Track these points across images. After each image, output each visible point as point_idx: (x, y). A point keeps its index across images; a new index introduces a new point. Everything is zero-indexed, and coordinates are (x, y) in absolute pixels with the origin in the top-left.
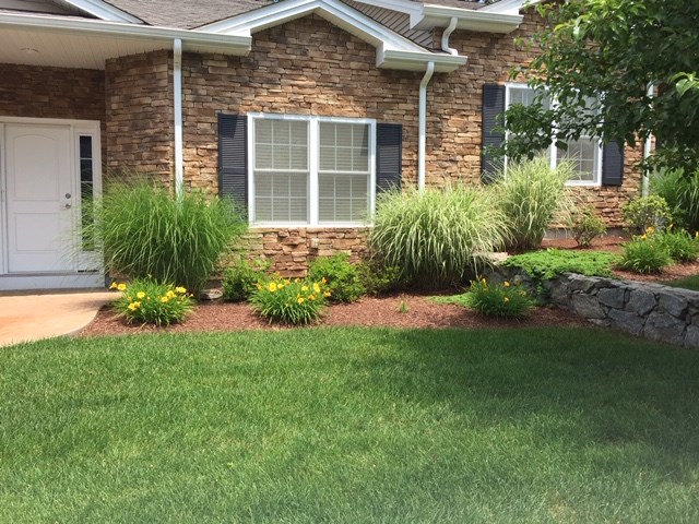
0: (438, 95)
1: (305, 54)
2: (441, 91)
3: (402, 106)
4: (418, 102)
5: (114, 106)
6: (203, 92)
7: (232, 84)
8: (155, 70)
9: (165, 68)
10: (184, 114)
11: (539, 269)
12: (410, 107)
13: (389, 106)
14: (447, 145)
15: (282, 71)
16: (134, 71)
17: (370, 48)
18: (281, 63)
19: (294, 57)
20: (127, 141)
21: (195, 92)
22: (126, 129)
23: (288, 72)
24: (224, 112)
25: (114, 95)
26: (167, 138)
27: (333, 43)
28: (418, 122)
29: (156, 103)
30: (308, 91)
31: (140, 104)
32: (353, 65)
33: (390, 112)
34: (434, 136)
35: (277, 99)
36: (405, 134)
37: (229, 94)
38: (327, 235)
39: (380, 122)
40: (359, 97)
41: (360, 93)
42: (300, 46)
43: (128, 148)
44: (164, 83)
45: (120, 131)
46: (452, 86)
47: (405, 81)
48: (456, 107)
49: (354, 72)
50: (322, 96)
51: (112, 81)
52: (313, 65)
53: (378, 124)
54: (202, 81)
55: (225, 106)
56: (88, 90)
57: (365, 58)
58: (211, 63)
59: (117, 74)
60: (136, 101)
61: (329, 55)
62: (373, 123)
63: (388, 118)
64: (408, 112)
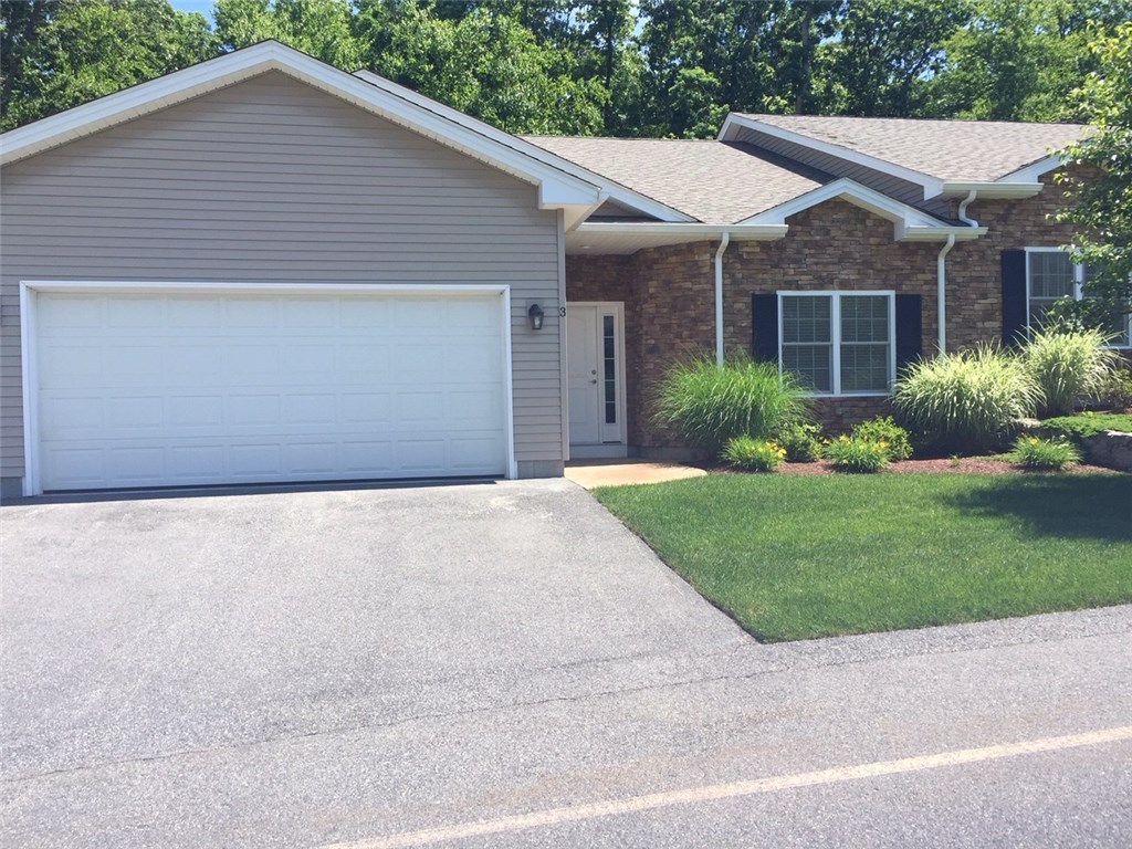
0: (956, 263)
1: (828, 233)
2: (959, 260)
3: (920, 276)
4: (936, 272)
5: (652, 290)
6: (740, 276)
7: (764, 267)
8: (696, 258)
9: (708, 256)
10: (724, 297)
11: (1078, 429)
12: (929, 277)
13: (908, 277)
14: (967, 313)
15: (807, 251)
16: (673, 259)
17: (888, 225)
18: (806, 244)
19: (818, 238)
20: (666, 321)
21: (732, 276)
22: (665, 310)
23: (813, 251)
24: (757, 293)
25: (651, 279)
26: (708, 318)
27: (853, 222)
28: (937, 291)
29: (697, 287)
30: (830, 268)
31: (680, 288)
32: (872, 240)
33: (908, 283)
34: (953, 304)
35: (803, 277)
36: (924, 304)
37: (760, 276)
38: (849, 403)
39: (900, 293)
40: (879, 271)
41: (879, 266)
42: (823, 228)
43: (666, 328)
44: (706, 270)
45: (657, 312)
46: (970, 254)
47: (923, 252)
48: (974, 274)
49: (874, 248)
50: (845, 272)
51: (649, 267)
52: (836, 243)
53: (897, 296)
54: (738, 266)
55: (758, 287)
56: (614, 274)
57: (884, 233)
58: (746, 249)
59: (656, 262)
60: (676, 285)
61: (850, 233)
62: (892, 294)
63: (906, 288)
64: (926, 282)
